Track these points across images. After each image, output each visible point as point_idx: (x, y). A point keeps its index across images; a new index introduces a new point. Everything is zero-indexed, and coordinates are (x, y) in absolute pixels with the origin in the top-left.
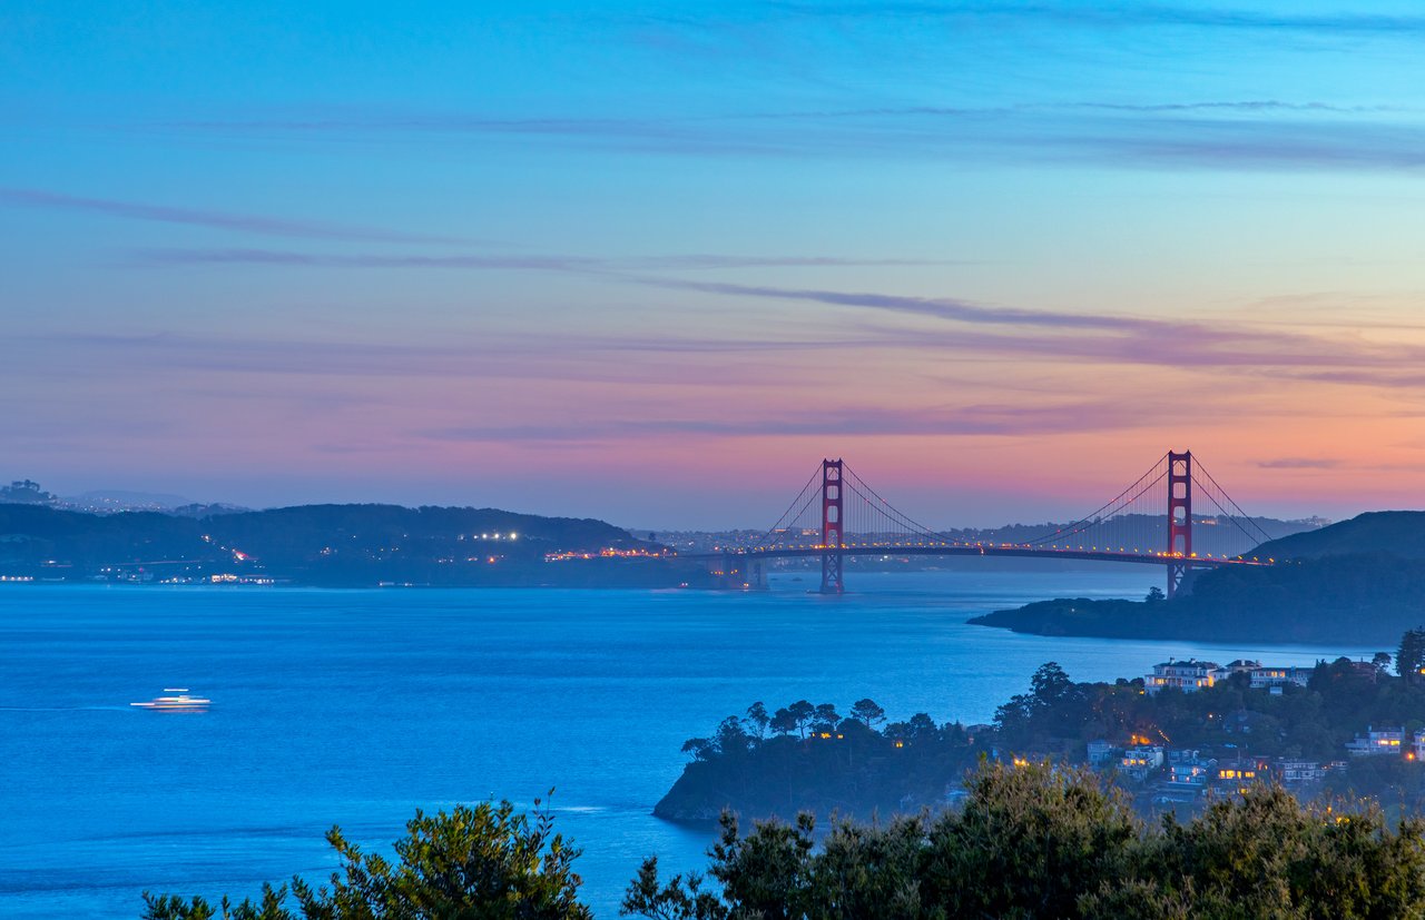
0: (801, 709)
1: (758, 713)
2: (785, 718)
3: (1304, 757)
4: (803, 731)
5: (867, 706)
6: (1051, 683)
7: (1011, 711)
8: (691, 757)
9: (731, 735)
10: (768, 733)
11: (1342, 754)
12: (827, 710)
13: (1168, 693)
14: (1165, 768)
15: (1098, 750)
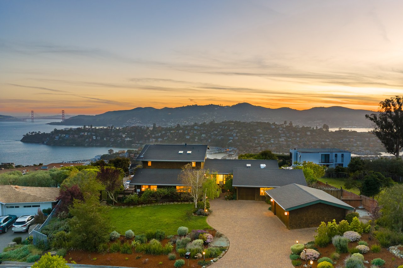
0: (33, 132)
2: (32, 133)
3: (76, 135)
4: (34, 134)
5: (39, 132)
6: (55, 130)
7: (52, 132)
8: (24, 136)
9: (27, 134)
10: (31, 134)
11: (79, 135)
12: (36, 132)
13: (65, 130)
14: (65, 136)
15: (60, 135)
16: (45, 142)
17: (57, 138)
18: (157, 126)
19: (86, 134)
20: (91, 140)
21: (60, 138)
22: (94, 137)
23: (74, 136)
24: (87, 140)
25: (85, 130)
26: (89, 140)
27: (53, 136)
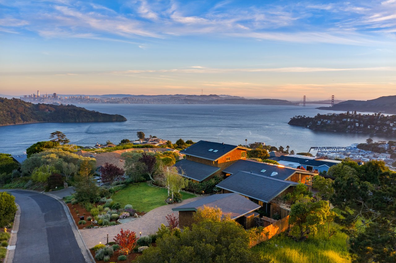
0: (299, 116)
1: (296, 116)
2: (298, 117)
3: (339, 121)
4: (299, 118)
5: (304, 116)
6: (319, 115)
7: (316, 117)
8: (291, 119)
9: (294, 118)
10: (297, 118)
11: (342, 120)
12: (301, 116)
13: (328, 116)
14: (327, 121)
15: (322, 120)
16: (308, 126)
17: (319, 122)
19: (349, 120)
20: (353, 126)
21: (322, 123)
22: (357, 125)
23: (336, 122)
24: (349, 127)
25: (347, 116)
26: (351, 127)
27: (316, 121)
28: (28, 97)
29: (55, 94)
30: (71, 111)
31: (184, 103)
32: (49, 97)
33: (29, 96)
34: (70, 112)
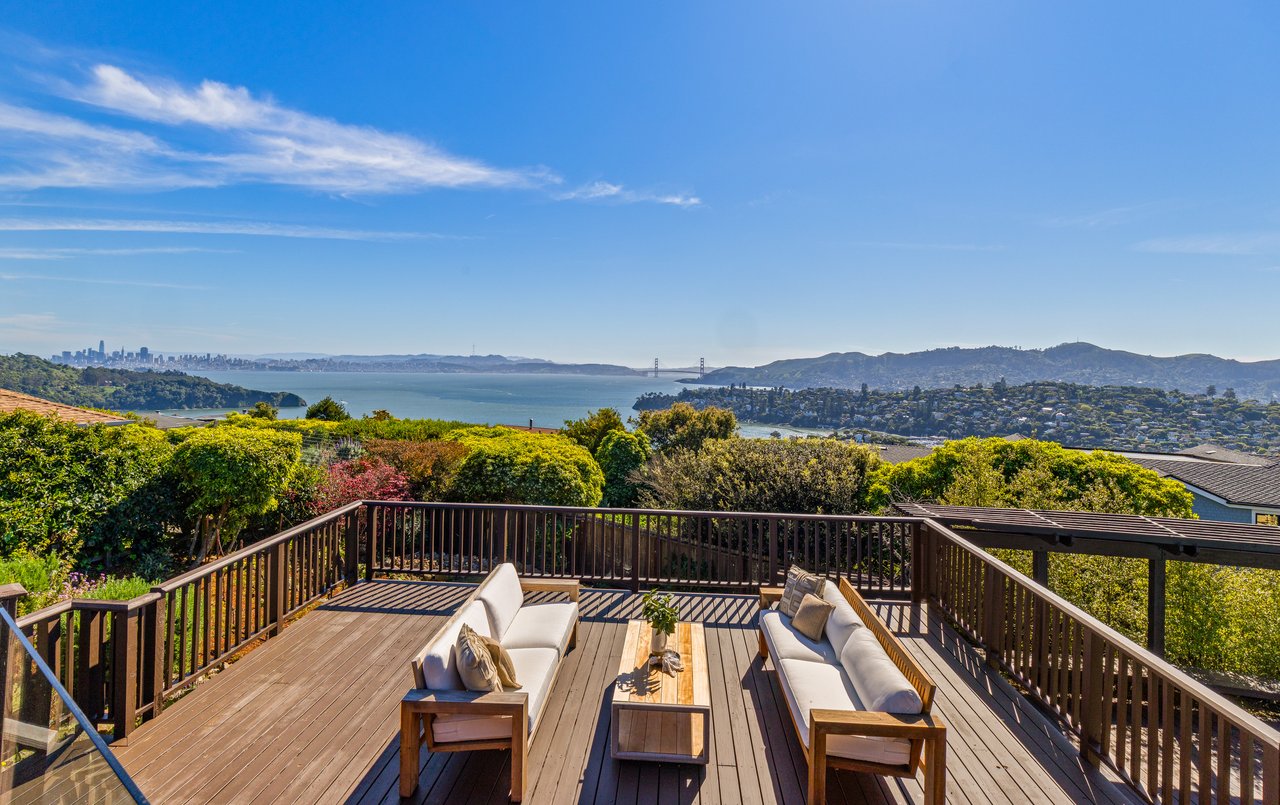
0: (652, 393)
1: (646, 393)
2: (650, 395)
3: (719, 401)
4: (652, 396)
5: (660, 393)
7: (679, 394)
9: (643, 397)
10: (647, 397)
12: (655, 394)
13: (701, 392)
14: (700, 402)
18: (870, 389)
19: (734, 400)
23: (715, 403)
25: (732, 393)
28: (74, 354)
29: (144, 351)
30: (172, 386)
31: (436, 372)
32: (130, 354)
33: (78, 353)
34: (168, 387)
